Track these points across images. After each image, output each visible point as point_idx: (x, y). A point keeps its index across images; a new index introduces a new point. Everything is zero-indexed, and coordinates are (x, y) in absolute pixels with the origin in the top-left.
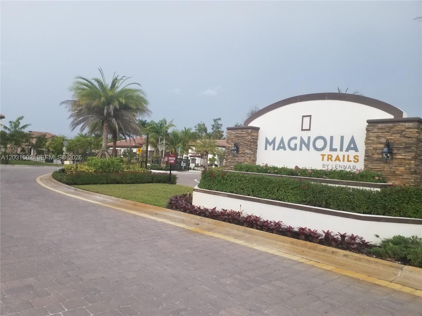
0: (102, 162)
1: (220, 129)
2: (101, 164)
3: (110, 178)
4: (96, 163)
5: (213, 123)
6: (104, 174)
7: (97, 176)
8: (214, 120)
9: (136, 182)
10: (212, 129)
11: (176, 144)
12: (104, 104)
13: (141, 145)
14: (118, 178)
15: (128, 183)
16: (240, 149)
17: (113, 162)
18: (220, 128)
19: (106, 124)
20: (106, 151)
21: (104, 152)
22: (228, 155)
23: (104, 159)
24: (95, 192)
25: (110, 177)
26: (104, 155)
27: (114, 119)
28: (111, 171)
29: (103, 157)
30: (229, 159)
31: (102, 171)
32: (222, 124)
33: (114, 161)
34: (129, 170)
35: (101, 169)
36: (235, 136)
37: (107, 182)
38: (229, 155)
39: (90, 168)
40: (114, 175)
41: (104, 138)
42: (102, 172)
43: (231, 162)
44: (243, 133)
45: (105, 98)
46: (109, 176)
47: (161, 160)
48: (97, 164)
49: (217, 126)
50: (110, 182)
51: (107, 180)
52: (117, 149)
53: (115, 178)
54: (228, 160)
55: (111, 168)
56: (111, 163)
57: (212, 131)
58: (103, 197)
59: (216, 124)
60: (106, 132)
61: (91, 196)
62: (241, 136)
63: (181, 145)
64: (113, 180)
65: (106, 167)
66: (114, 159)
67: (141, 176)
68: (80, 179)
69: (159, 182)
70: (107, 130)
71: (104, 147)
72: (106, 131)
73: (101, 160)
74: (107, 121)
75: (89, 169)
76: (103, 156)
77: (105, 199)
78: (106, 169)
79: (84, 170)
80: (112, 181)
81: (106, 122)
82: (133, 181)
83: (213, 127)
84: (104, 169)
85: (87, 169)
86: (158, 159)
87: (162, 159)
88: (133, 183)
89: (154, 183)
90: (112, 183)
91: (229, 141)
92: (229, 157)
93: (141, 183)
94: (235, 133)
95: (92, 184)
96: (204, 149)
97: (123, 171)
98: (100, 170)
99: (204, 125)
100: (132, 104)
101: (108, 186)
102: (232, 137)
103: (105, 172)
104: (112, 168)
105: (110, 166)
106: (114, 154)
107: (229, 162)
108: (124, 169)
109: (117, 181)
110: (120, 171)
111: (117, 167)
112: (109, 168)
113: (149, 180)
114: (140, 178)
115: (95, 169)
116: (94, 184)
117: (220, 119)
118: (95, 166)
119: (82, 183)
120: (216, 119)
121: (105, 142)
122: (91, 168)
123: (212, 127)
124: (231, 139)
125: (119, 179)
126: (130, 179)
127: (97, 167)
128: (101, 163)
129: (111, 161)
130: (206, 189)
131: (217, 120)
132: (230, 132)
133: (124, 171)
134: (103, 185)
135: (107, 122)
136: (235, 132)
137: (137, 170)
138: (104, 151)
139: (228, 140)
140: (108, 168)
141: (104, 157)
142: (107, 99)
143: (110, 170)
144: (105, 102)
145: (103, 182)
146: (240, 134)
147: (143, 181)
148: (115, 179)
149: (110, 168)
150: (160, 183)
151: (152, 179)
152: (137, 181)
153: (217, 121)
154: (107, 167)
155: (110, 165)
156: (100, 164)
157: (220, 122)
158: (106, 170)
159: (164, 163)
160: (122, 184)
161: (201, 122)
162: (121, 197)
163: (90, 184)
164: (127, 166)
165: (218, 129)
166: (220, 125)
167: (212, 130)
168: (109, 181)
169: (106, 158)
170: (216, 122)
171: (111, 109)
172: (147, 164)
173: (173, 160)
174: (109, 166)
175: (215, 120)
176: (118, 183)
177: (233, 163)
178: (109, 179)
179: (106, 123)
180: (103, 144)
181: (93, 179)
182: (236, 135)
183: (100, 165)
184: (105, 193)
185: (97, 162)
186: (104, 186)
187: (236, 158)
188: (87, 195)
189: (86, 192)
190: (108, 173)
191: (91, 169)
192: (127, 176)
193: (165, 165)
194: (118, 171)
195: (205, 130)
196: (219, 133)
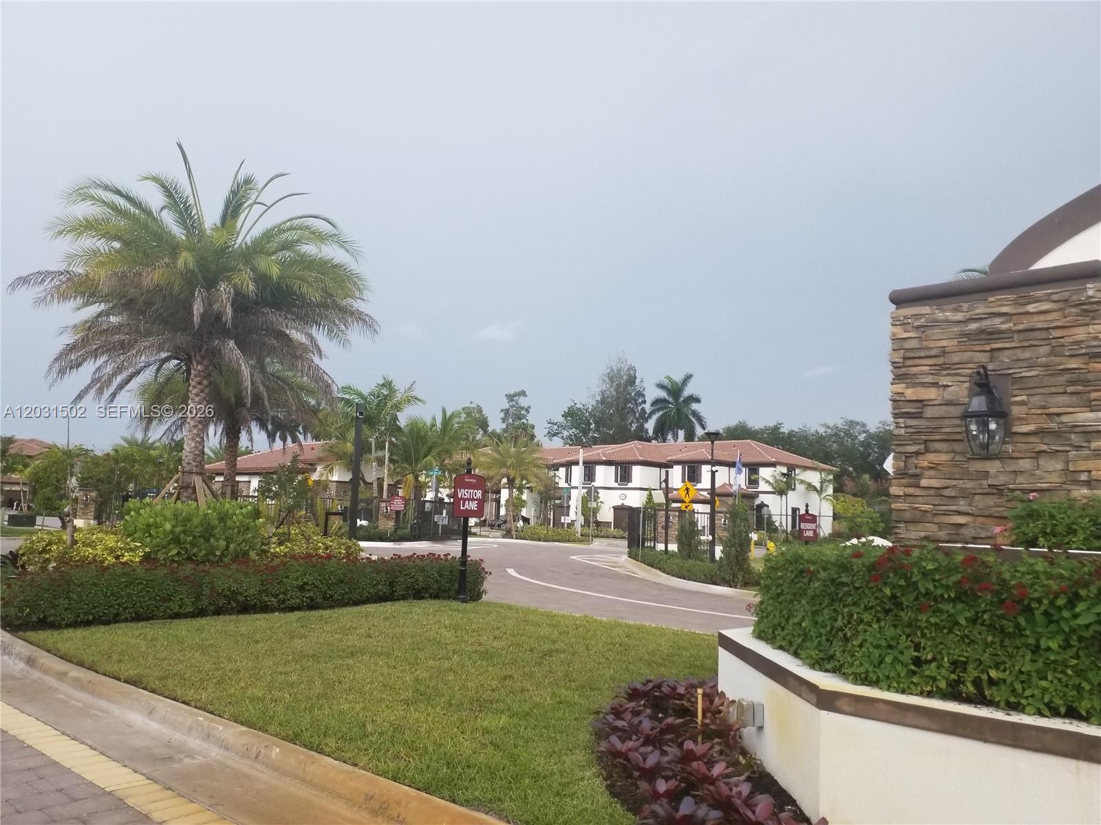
0: (180, 518)
1: (524, 421)
2: (174, 527)
3: (212, 588)
4: (152, 520)
5: (506, 405)
6: (188, 568)
7: (151, 584)
8: (506, 395)
9: (325, 598)
10: (503, 420)
11: (417, 461)
12: (190, 281)
13: (310, 464)
14: (250, 587)
15: (292, 609)
16: (1016, 411)
17: (223, 518)
18: (524, 417)
19: (199, 367)
20: (198, 474)
21: (187, 479)
22: (917, 453)
23: (188, 505)
24: (126, 682)
25: (212, 582)
26: (190, 491)
27: (232, 343)
28: (216, 555)
29: (184, 499)
30: (927, 473)
31: (179, 553)
32: (530, 407)
33: (231, 511)
34: (292, 549)
35: (171, 546)
36: (963, 335)
37: (197, 608)
38: (927, 451)
39: (127, 544)
40: (229, 573)
41: (192, 423)
42: (176, 559)
43: (947, 493)
44: (1031, 308)
45: (194, 256)
46: (207, 580)
47: (378, 508)
48: (156, 526)
49: (516, 415)
50: (212, 608)
51: (198, 597)
52: (238, 479)
53: (234, 587)
54: (924, 483)
55: (217, 540)
56: (217, 522)
57: (504, 426)
58: (163, 721)
59: (512, 407)
60: (197, 399)
61: (103, 704)
62: (1021, 327)
63: (434, 461)
64: (225, 596)
65: (194, 537)
66: (228, 504)
67: (344, 574)
68: (70, 599)
69: (418, 594)
70: (202, 391)
71: (191, 457)
72: (197, 395)
73: (176, 509)
74: (203, 353)
75: (121, 548)
76: (185, 494)
77: (178, 736)
78: (193, 544)
79: (99, 552)
80: (222, 602)
81: (200, 359)
82: (312, 599)
83: (506, 414)
84: (188, 546)
85: (112, 550)
86: (368, 504)
87: (383, 505)
88: (313, 606)
89: (398, 600)
90: (218, 612)
91: (915, 370)
92: (925, 464)
93: (346, 605)
94: (959, 316)
95: (126, 620)
96: (504, 471)
97: (264, 552)
98: (171, 550)
99: (480, 410)
100: (308, 282)
101: (200, 630)
102: (944, 343)
103: (189, 559)
104: (222, 543)
105: (211, 535)
106: (229, 492)
107: (932, 492)
108: (269, 544)
109: (241, 598)
110: (253, 555)
111: (241, 539)
112: (207, 540)
113: (380, 587)
114: (342, 582)
115: (147, 550)
116: (138, 618)
117: (523, 393)
118: (151, 535)
119: (78, 616)
120: (513, 393)
121: (193, 439)
122: (132, 545)
123: (502, 415)
124: (933, 353)
125: (252, 591)
126: (301, 588)
127: (158, 540)
128: (174, 522)
129: (218, 514)
130: (930, 695)
131: (515, 395)
132: (917, 316)
133: (272, 550)
134: (176, 621)
135: (203, 358)
136: (956, 310)
137: (319, 548)
138: (190, 473)
139: (909, 363)
140: (202, 540)
141: (189, 498)
142: (202, 262)
143: (211, 552)
144: (193, 272)
145: (181, 607)
146: (1009, 321)
147: (355, 596)
148: (234, 593)
149: (212, 540)
150: (422, 598)
151: (391, 584)
152: (331, 596)
153: (515, 398)
154: (200, 537)
155: (214, 528)
156: (168, 526)
157: (523, 402)
158: (196, 549)
159: (388, 517)
160: (266, 612)
161: (471, 403)
162: (272, 728)
163: (116, 619)
164: (280, 531)
165: (520, 419)
166: (523, 408)
167: (503, 422)
168: (204, 602)
169: (196, 500)
170: (512, 400)
171: (224, 297)
172: (358, 520)
173: (473, 500)
174: (208, 533)
175: (510, 397)
176: (246, 608)
177: (967, 495)
178: (206, 591)
179: (198, 363)
180: (185, 446)
181: (130, 595)
182: (973, 326)
183: (172, 532)
184: (179, 692)
185: (158, 519)
186: (183, 628)
187: (993, 467)
188: (80, 695)
189: (77, 679)
190: (203, 562)
191: (131, 550)
192: (287, 577)
193: (391, 524)
194: (246, 554)
195: (483, 424)
196: (523, 429)
